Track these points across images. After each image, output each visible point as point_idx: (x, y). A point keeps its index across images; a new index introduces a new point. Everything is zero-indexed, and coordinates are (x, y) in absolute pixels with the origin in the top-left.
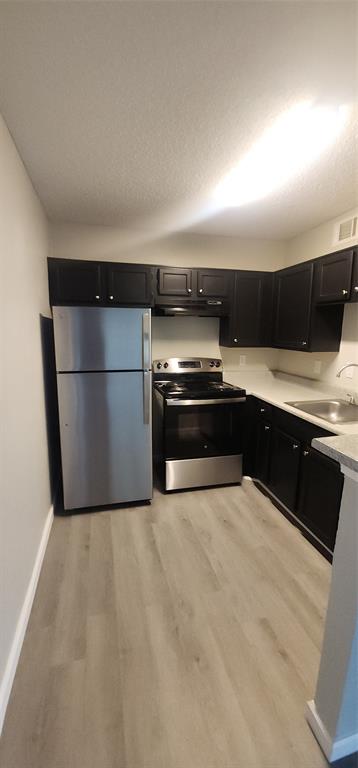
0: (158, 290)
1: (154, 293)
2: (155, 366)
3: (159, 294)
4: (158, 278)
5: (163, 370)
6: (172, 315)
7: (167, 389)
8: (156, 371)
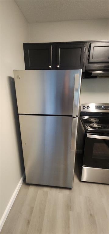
0: (88, 59)
1: (85, 61)
2: (82, 107)
3: (89, 63)
4: (89, 51)
5: (86, 110)
6: (95, 77)
7: (88, 122)
8: (82, 110)
